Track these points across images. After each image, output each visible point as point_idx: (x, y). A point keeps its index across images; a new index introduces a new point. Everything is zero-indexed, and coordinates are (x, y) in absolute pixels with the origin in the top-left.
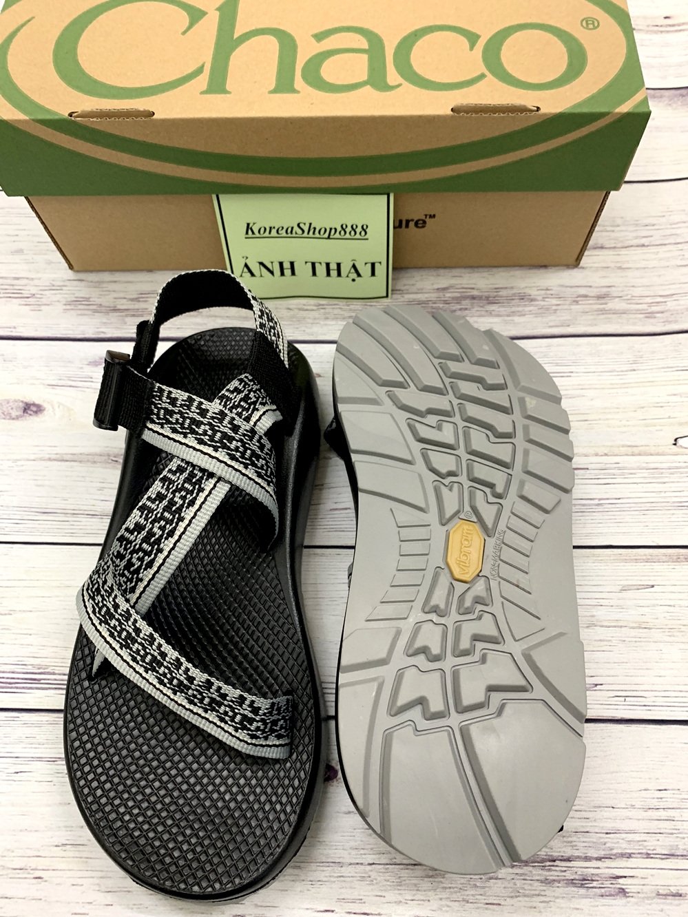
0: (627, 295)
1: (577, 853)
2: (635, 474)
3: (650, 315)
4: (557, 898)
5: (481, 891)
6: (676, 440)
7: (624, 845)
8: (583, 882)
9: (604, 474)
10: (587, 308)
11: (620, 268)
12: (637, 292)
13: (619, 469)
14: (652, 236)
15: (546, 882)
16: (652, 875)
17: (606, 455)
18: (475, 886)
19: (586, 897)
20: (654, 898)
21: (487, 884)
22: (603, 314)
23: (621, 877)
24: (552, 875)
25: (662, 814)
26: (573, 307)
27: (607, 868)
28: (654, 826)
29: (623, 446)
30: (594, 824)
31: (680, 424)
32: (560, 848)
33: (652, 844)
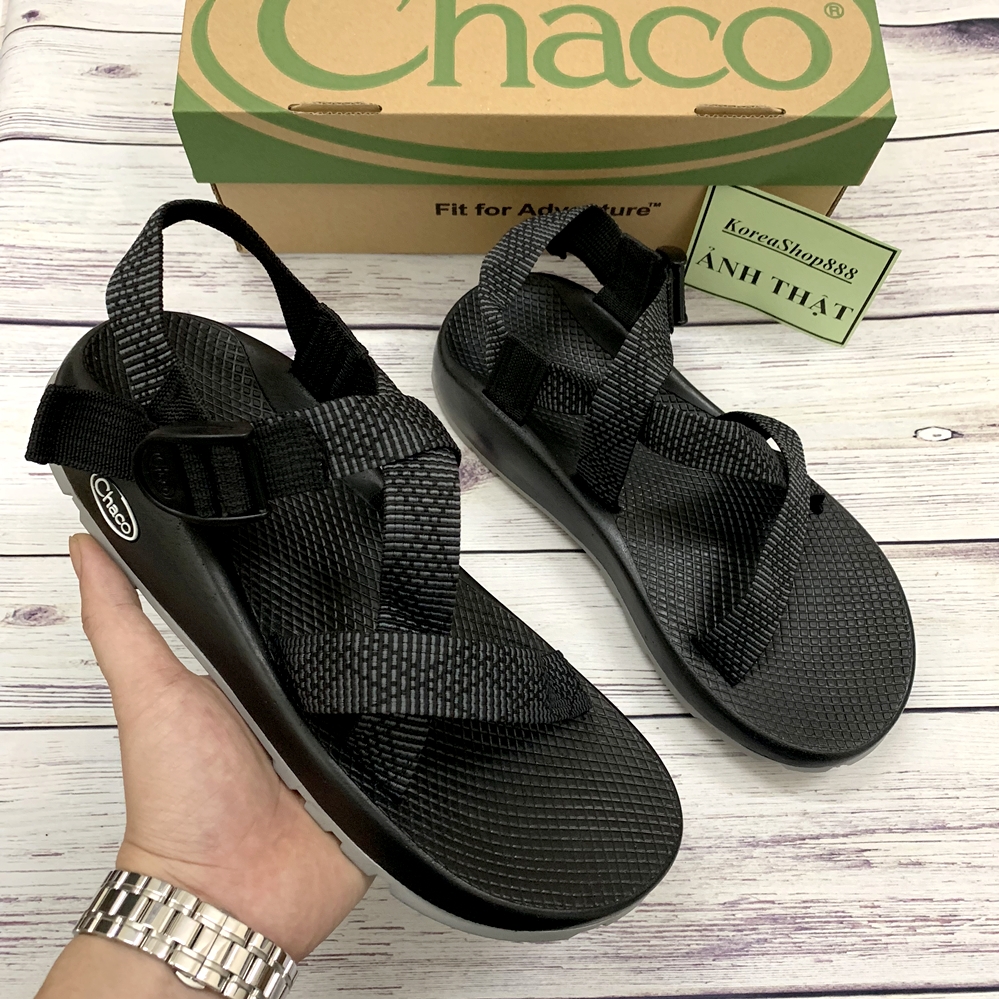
1: (825, 832)
2: (874, 468)
3: (889, 296)
4: (808, 871)
5: (738, 869)
6: (916, 432)
7: (870, 823)
8: (831, 856)
9: (844, 469)
13: (859, 463)
14: (891, 205)
15: (797, 858)
16: (894, 848)
17: (845, 448)
18: (732, 865)
19: (834, 869)
20: (895, 867)
21: (743, 863)
23: (866, 850)
24: (803, 851)
25: (903, 793)
27: (852, 843)
28: (896, 804)
29: (863, 439)
30: (840, 805)
31: (921, 415)
32: (809, 828)
33: (894, 820)
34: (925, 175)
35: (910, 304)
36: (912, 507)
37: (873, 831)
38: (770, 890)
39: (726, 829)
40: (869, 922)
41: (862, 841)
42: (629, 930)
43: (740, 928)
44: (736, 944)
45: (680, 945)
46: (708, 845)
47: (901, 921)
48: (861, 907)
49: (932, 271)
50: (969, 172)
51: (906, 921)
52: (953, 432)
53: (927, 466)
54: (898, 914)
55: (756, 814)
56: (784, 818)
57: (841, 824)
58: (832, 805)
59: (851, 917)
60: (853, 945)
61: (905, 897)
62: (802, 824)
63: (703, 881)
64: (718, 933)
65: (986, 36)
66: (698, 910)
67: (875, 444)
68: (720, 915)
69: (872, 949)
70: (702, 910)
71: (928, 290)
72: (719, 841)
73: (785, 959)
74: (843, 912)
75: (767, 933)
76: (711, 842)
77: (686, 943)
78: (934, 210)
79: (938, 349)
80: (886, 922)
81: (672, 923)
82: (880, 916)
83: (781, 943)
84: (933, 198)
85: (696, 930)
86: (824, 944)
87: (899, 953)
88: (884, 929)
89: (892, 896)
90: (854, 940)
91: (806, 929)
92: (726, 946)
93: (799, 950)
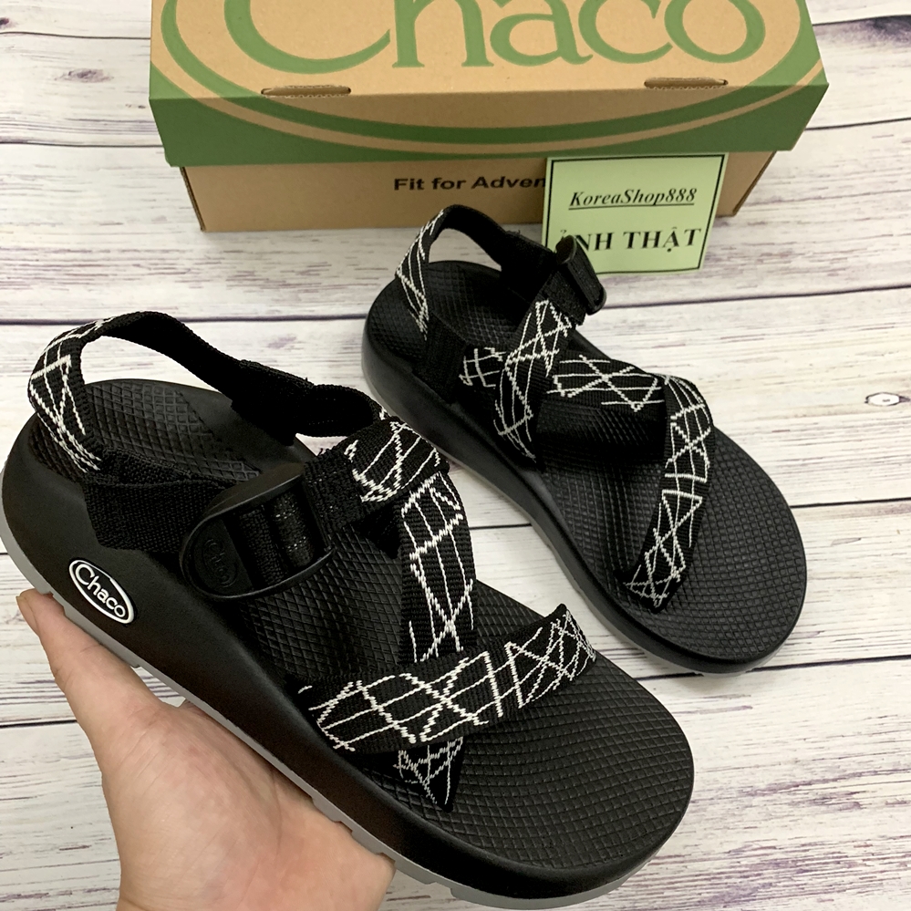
0: (809, 252)
1: (816, 778)
2: (832, 433)
3: (833, 273)
4: (804, 816)
5: (739, 819)
6: (867, 398)
7: (856, 766)
8: (823, 800)
9: (805, 435)
10: (772, 267)
11: (799, 223)
12: (818, 248)
13: (818, 429)
14: (827, 188)
15: (793, 804)
16: (881, 789)
17: (805, 416)
18: (734, 815)
19: (827, 812)
20: (882, 807)
21: (744, 812)
22: (788, 273)
23: (855, 793)
24: (798, 797)
25: (884, 737)
26: (758, 266)
27: (842, 787)
28: (879, 748)
29: (820, 406)
30: (829, 752)
31: (870, 382)
32: (801, 775)
33: (879, 763)
34: (856, 160)
35: (853, 279)
36: (870, 468)
37: (860, 775)
38: (771, 836)
39: (725, 781)
40: (864, 860)
41: (850, 785)
42: (643, 883)
43: (746, 874)
44: (744, 890)
45: (693, 894)
46: (710, 797)
47: (893, 858)
48: (855, 847)
49: (869, 249)
50: (895, 156)
51: (897, 857)
52: (901, 397)
53: (880, 429)
54: (889, 851)
55: (752, 765)
56: (777, 767)
57: (829, 769)
58: (820, 752)
59: (846, 857)
60: (851, 883)
61: (894, 835)
62: (795, 771)
63: (708, 832)
64: (726, 881)
65: (902, 31)
66: (705, 860)
67: (830, 411)
68: (726, 863)
69: (868, 886)
70: (709, 860)
71: (868, 266)
72: (720, 792)
73: (790, 902)
74: (839, 853)
75: (771, 878)
76: (712, 794)
77: (697, 892)
78: (867, 191)
79: (882, 321)
80: (879, 859)
81: (682, 874)
82: (873, 855)
83: (784, 886)
84: (866, 180)
85: (705, 879)
86: (824, 884)
87: (893, 887)
88: (878, 866)
89: (883, 834)
90: (851, 878)
91: (807, 871)
92: (735, 892)
93: (802, 891)
